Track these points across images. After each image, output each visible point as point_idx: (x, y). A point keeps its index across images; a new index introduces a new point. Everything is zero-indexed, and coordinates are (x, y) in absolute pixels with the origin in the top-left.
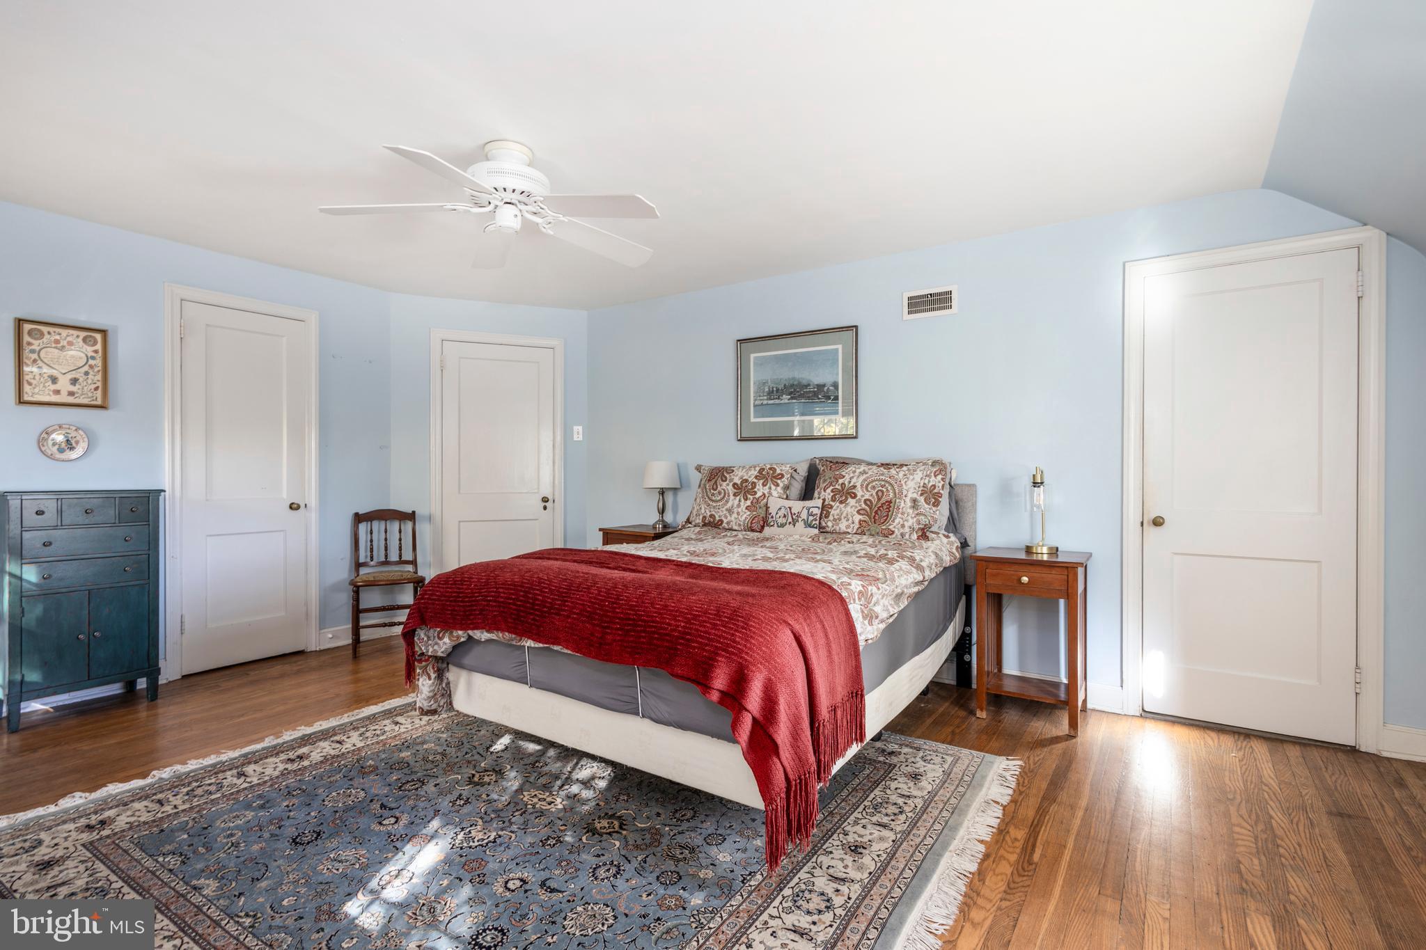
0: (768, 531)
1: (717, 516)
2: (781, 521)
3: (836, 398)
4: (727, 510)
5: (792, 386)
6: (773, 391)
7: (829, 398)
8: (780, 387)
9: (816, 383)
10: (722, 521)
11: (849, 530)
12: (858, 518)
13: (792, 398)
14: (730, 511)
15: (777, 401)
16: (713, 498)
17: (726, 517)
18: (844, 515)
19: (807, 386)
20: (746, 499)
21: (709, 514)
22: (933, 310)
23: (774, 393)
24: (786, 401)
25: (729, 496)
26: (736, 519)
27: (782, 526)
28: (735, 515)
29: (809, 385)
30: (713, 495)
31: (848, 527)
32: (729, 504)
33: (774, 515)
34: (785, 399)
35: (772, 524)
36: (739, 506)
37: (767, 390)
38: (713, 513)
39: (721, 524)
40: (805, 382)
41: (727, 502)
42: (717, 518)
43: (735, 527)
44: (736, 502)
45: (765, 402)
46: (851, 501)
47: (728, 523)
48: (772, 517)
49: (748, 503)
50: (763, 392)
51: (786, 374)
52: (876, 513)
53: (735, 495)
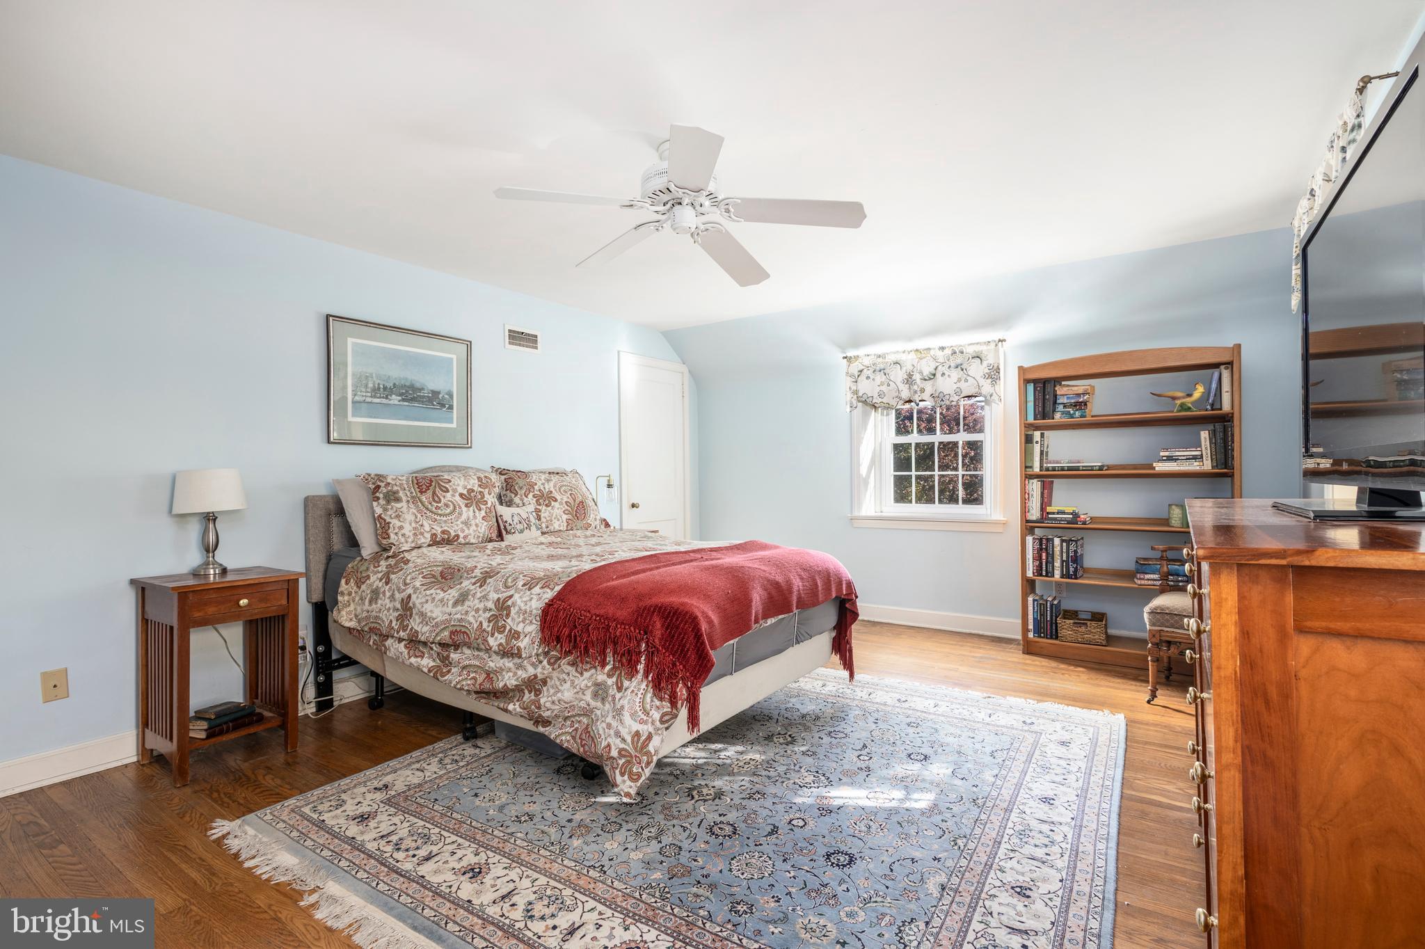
0: (509, 540)
1: (452, 532)
2: (519, 527)
3: (451, 407)
4: (462, 523)
5: (403, 386)
6: (379, 388)
7: (443, 406)
8: (390, 385)
9: (432, 389)
10: (458, 536)
11: (561, 528)
12: (565, 517)
13: (403, 400)
14: (466, 523)
15: (384, 401)
16: (440, 512)
17: (463, 531)
18: (554, 516)
19: (421, 390)
20: (480, 510)
21: (440, 530)
22: (528, 347)
23: (385, 391)
24: (396, 402)
25: (460, 508)
26: (474, 531)
27: (522, 532)
28: (474, 527)
29: (423, 389)
30: (437, 508)
31: (560, 526)
32: (464, 517)
33: (510, 521)
34: (395, 399)
35: (513, 531)
36: (475, 517)
37: (371, 385)
38: (446, 528)
39: (458, 538)
40: (418, 385)
41: (460, 514)
42: (453, 534)
43: (473, 541)
44: (471, 514)
45: (369, 400)
46: (556, 504)
47: (465, 537)
48: (510, 525)
49: (483, 513)
50: (366, 386)
51: (396, 373)
52: (576, 511)
53: (466, 506)
